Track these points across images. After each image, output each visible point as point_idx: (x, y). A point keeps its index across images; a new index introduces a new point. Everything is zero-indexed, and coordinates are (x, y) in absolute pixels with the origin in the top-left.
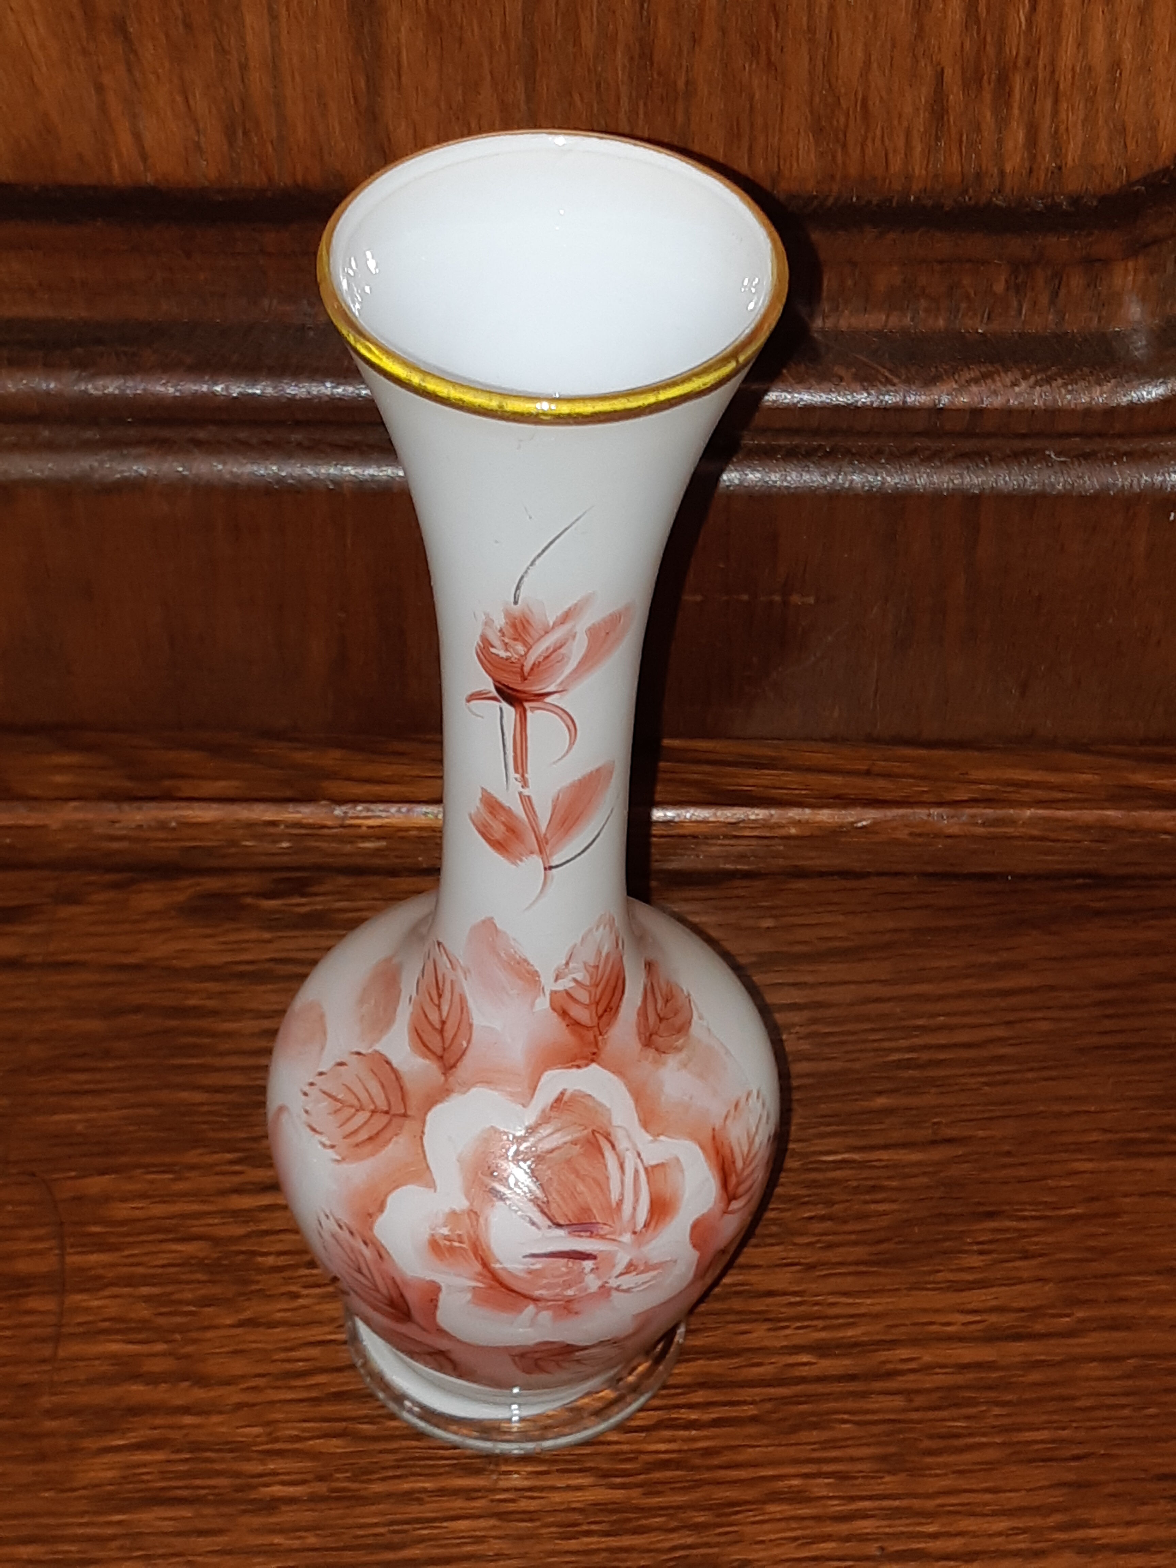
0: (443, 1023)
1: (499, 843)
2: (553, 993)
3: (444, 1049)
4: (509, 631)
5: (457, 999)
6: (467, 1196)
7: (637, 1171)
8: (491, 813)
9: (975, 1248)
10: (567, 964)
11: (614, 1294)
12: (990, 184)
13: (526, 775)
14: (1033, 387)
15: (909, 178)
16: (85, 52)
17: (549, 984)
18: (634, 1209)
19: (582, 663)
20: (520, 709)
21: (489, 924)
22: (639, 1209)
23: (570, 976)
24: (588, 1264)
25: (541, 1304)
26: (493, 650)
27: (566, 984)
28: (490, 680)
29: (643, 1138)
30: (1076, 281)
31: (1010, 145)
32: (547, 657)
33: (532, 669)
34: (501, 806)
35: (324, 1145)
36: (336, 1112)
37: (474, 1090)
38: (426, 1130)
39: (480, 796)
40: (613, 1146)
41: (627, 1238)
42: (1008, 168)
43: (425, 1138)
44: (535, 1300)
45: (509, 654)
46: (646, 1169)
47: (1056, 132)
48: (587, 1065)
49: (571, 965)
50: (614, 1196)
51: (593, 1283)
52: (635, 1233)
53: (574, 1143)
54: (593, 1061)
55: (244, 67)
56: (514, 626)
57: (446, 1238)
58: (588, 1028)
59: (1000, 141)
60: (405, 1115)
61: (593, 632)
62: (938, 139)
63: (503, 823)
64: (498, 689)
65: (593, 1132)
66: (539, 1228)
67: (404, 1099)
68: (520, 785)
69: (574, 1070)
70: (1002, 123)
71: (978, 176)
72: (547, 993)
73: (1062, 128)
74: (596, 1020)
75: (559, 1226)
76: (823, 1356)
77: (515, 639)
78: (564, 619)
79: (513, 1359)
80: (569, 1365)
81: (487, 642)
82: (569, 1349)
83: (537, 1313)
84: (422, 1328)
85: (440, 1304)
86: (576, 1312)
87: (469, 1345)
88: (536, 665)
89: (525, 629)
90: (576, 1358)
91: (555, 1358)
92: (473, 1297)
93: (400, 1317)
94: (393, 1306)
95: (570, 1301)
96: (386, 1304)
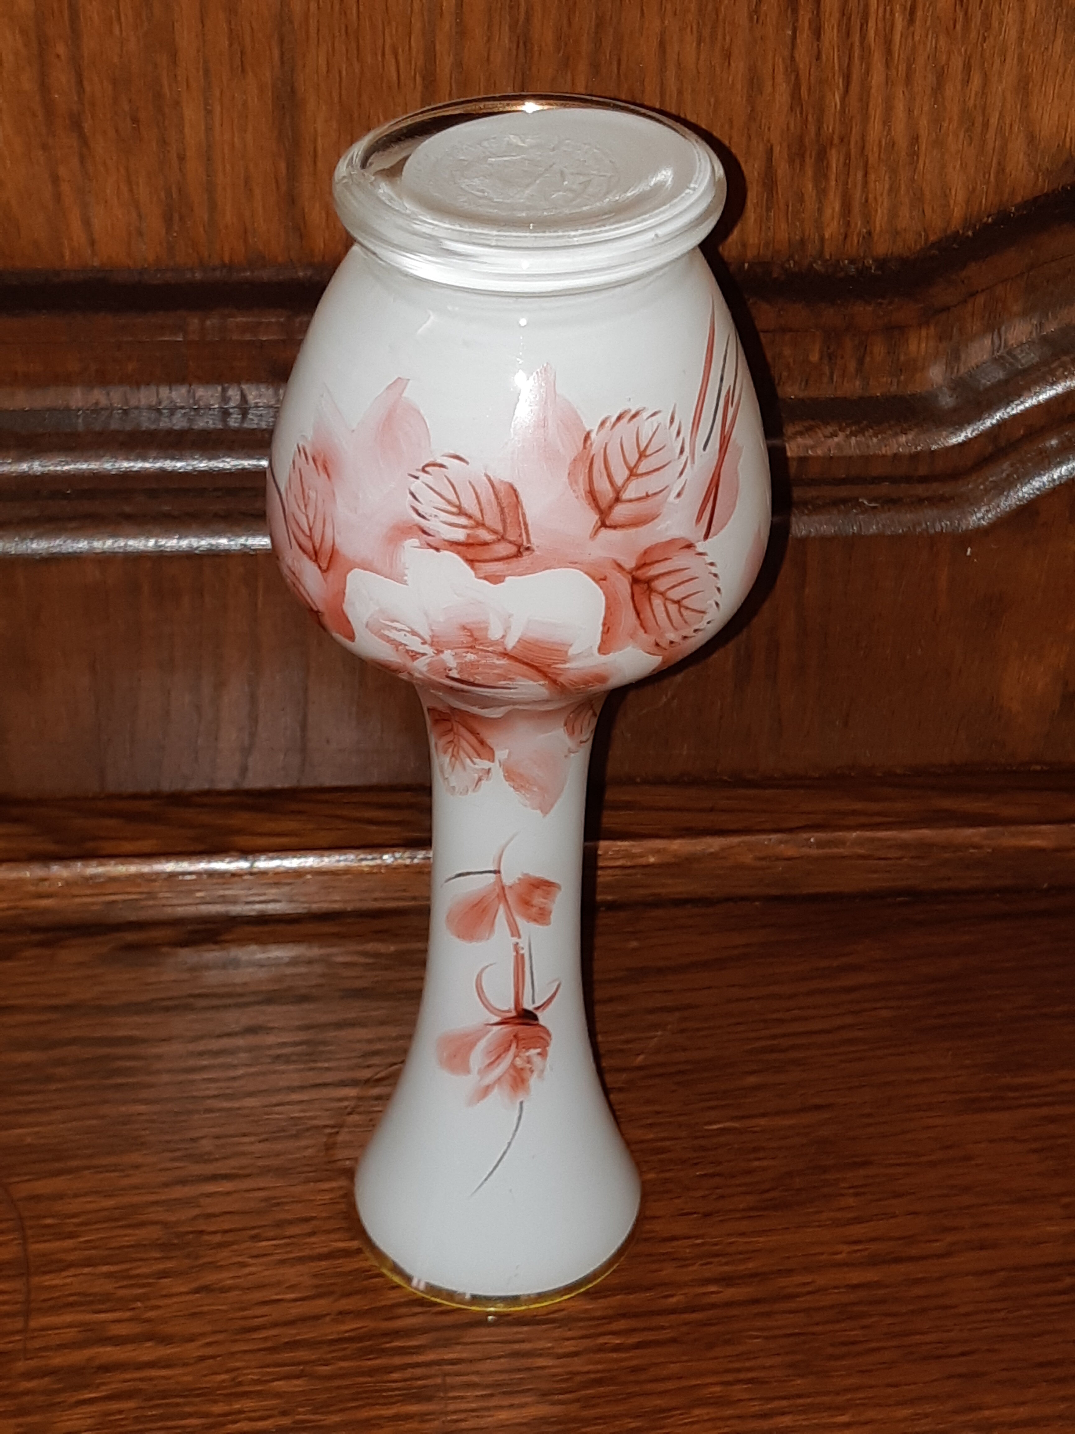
1: (539, 885)
2: (492, 760)
4: (526, 1074)
8: (543, 909)
10: (480, 779)
11: (428, 638)
13: (514, 954)
17: (495, 767)
19: (473, 1045)
20: (519, 1008)
21: (545, 808)
23: (476, 766)
24: (454, 674)
25: (500, 649)
26: (539, 1050)
27: (482, 763)
28: (542, 1023)
32: (498, 1057)
33: (510, 1046)
34: (534, 919)
39: (552, 917)
45: (527, 1054)
49: (476, 776)
51: (449, 658)
54: (454, 708)
56: (523, 1081)
57: (592, 686)
58: (457, 721)
63: (533, 906)
64: (535, 1018)
68: (521, 945)
69: (468, 711)
72: (497, 761)
77: (522, 1069)
78: (486, 1091)
79: (529, 541)
80: (470, 505)
81: (543, 1055)
82: (471, 553)
83: (503, 637)
84: (619, 566)
85: (601, 628)
86: (464, 628)
87: (573, 564)
88: (507, 1049)
89: (515, 1079)
90: (463, 521)
91: (485, 536)
92: (566, 652)
93: (645, 565)
94: (649, 581)
95: (471, 647)
96: (657, 576)
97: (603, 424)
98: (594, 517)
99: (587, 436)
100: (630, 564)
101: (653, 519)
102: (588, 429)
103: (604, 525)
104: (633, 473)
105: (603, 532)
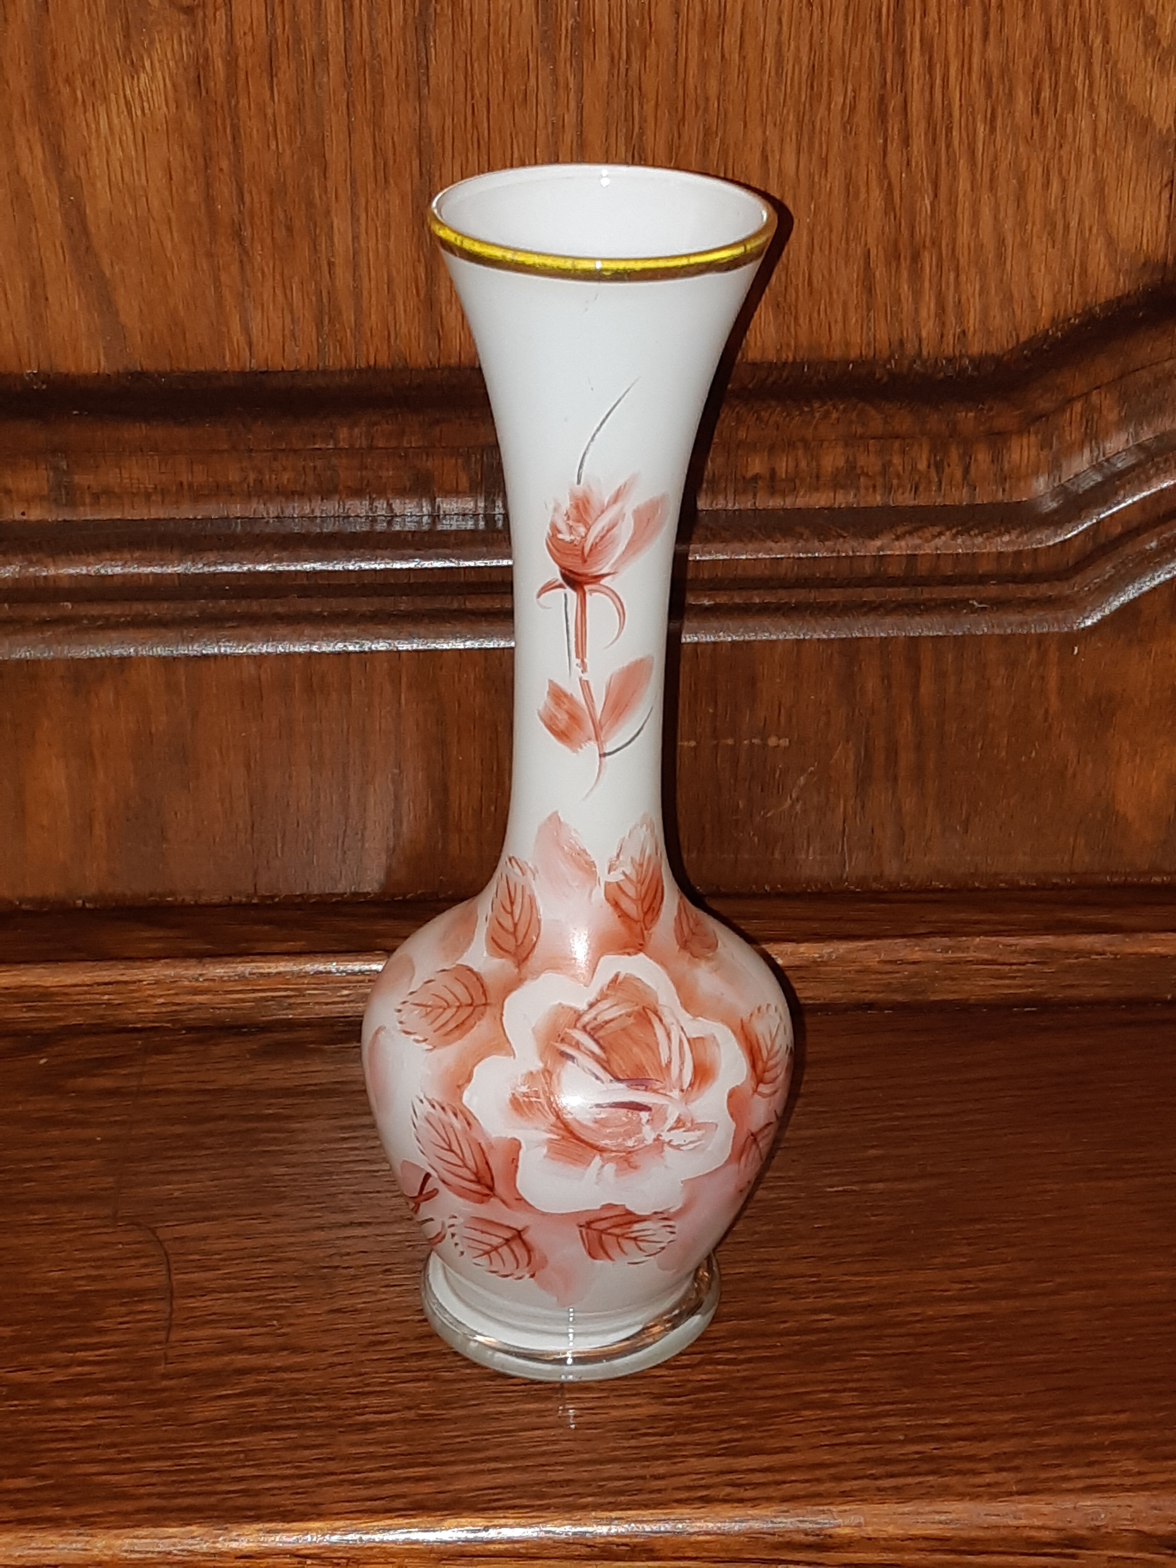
0: (515, 925)
1: (563, 732)
2: (607, 884)
3: (517, 946)
4: (573, 513)
5: (527, 900)
6: (541, 1057)
7: (681, 1041)
8: (557, 704)
9: (965, 1241)
10: (618, 856)
11: (667, 1148)
12: (910, 349)
13: (586, 660)
14: (954, 537)
15: (847, 344)
16: (210, 255)
17: (604, 876)
18: (681, 1070)
19: (629, 545)
20: (581, 593)
21: (554, 819)
22: (685, 1071)
23: (621, 870)
24: (644, 1115)
25: (605, 1155)
26: (560, 536)
27: (616, 877)
28: (557, 568)
29: (685, 1017)
30: (982, 457)
31: (924, 313)
32: (602, 537)
33: (591, 550)
34: (566, 695)
35: (417, 1041)
36: (427, 1014)
37: (543, 975)
38: (505, 1013)
39: (547, 689)
40: (661, 1020)
41: (676, 1094)
42: (924, 334)
43: (504, 1019)
44: (601, 1150)
45: (572, 537)
46: (688, 1040)
47: (959, 302)
48: (636, 954)
49: (621, 858)
50: (664, 1059)
51: (649, 1135)
52: (682, 1090)
53: (629, 1015)
54: (640, 950)
55: (331, 265)
56: (577, 507)
57: (525, 1095)
58: (636, 922)
59: (917, 310)
60: (485, 1005)
61: (637, 513)
62: (869, 310)
63: (568, 713)
64: (564, 576)
65: (644, 1008)
66: (603, 1082)
67: (484, 993)
68: (580, 670)
69: (626, 957)
70: (917, 294)
71: (901, 343)
72: (603, 884)
73: (964, 298)
74: (642, 915)
75: (618, 1080)
76: (840, 1314)
77: (578, 521)
78: (616, 499)
79: (581, 1232)
80: (628, 1245)
81: (555, 529)
82: (628, 1218)
83: (603, 1166)
84: (504, 1202)
85: (520, 1164)
86: (635, 1168)
87: (544, 1214)
88: (594, 546)
89: (586, 510)
90: (633, 1235)
91: (617, 1231)
92: (549, 1151)
93: (484, 1195)
94: (478, 1181)
95: (630, 1152)
96: (471, 1181)
97: (520, 1278)
98: (526, 1237)
99: (532, 1276)
100: (495, 1200)
101: (477, 1218)
102: (531, 1279)
103: (519, 1232)
104: (496, 1249)
105: (520, 1228)
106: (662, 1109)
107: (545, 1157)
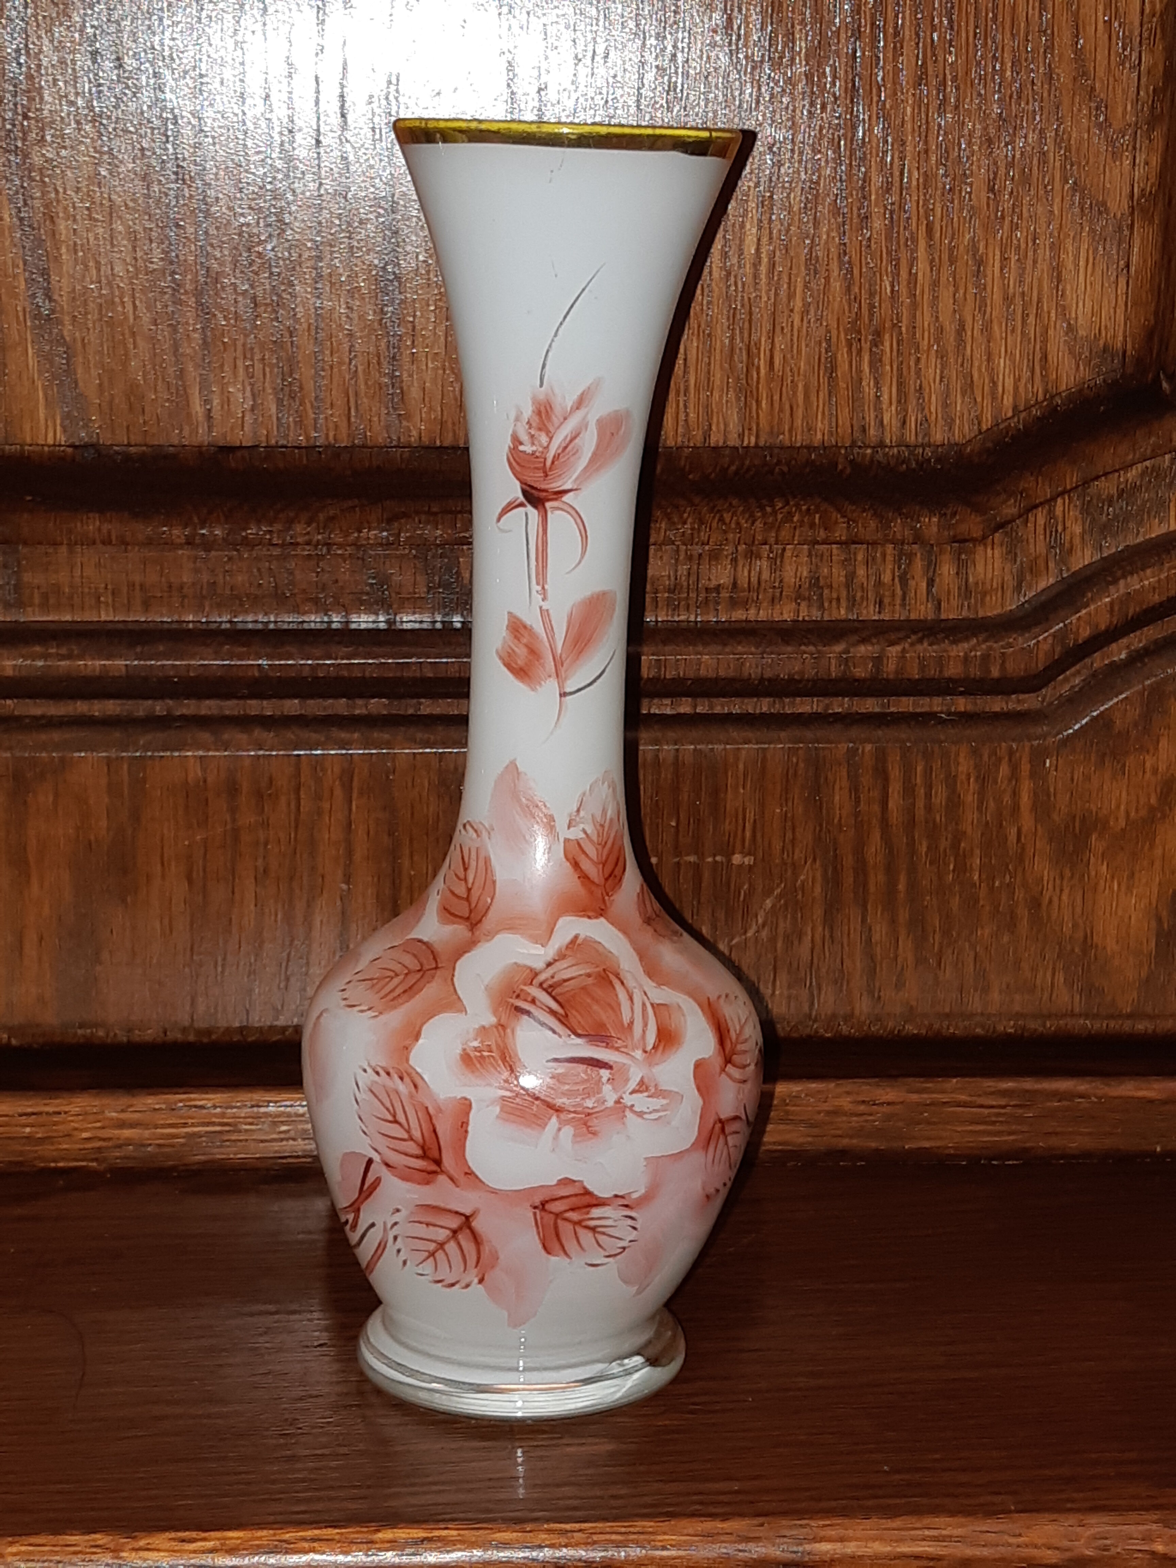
0: (469, 890)
1: (521, 669)
2: (567, 841)
3: (471, 911)
4: (535, 422)
5: (481, 863)
6: (495, 1012)
7: (644, 1004)
8: (516, 637)
10: (578, 811)
11: (628, 1113)
12: (873, 436)
13: (546, 587)
15: (810, 430)
17: (563, 831)
18: (644, 1031)
19: (592, 460)
20: (542, 510)
21: (512, 769)
22: (648, 1033)
23: (582, 826)
24: (605, 1073)
25: (563, 1116)
26: (521, 448)
27: (576, 833)
28: (518, 483)
29: (649, 985)
30: (947, 568)
31: (885, 397)
32: (566, 448)
33: (553, 462)
34: (525, 627)
35: (362, 1011)
36: (373, 986)
37: (498, 937)
38: (456, 973)
39: (506, 622)
40: (622, 983)
41: (638, 1054)
42: (886, 421)
43: (455, 979)
44: (558, 1110)
45: (534, 448)
46: (652, 1005)
47: (921, 387)
48: (596, 917)
49: (582, 813)
50: (626, 1019)
51: (609, 1095)
52: (645, 1052)
53: (589, 975)
54: (601, 915)
56: (539, 413)
57: (476, 1049)
58: (598, 885)
59: (878, 395)
60: (436, 968)
61: (600, 423)
62: (831, 394)
63: (526, 646)
64: (525, 493)
65: (604, 970)
66: (560, 1036)
67: (435, 959)
68: (540, 597)
69: (586, 920)
70: (878, 378)
71: (864, 429)
72: (562, 840)
73: (925, 383)
74: (603, 880)
75: (578, 1035)
77: (540, 429)
78: (580, 403)
79: (535, 1214)
80: (586, 1237)
81: (516, 440)
82: (586, 1200)
83: (559, 1129)
84: (452, 1179)
85: (470, 1129)
86: (594, 1134)
87: (494, 1192)
88: (556, 457)
89: (549, 418)
90: (592, 1223)
91: (574, 1216)
92: (502, 1110)
93: (430, 1173)
94: (424, 1156)
95: (589, 1114)
96: (417, 1157)
97: (467, 1286)
98: (474, 1224)
99: (481, 1281)
100: (442, 1178)
101: (422, 1205)
102: (480, 1286)
103: (467, 1218)
104: (441, 1245)
105: (468, 1212)
106: (624, 1069)
107: (498, 1117)
